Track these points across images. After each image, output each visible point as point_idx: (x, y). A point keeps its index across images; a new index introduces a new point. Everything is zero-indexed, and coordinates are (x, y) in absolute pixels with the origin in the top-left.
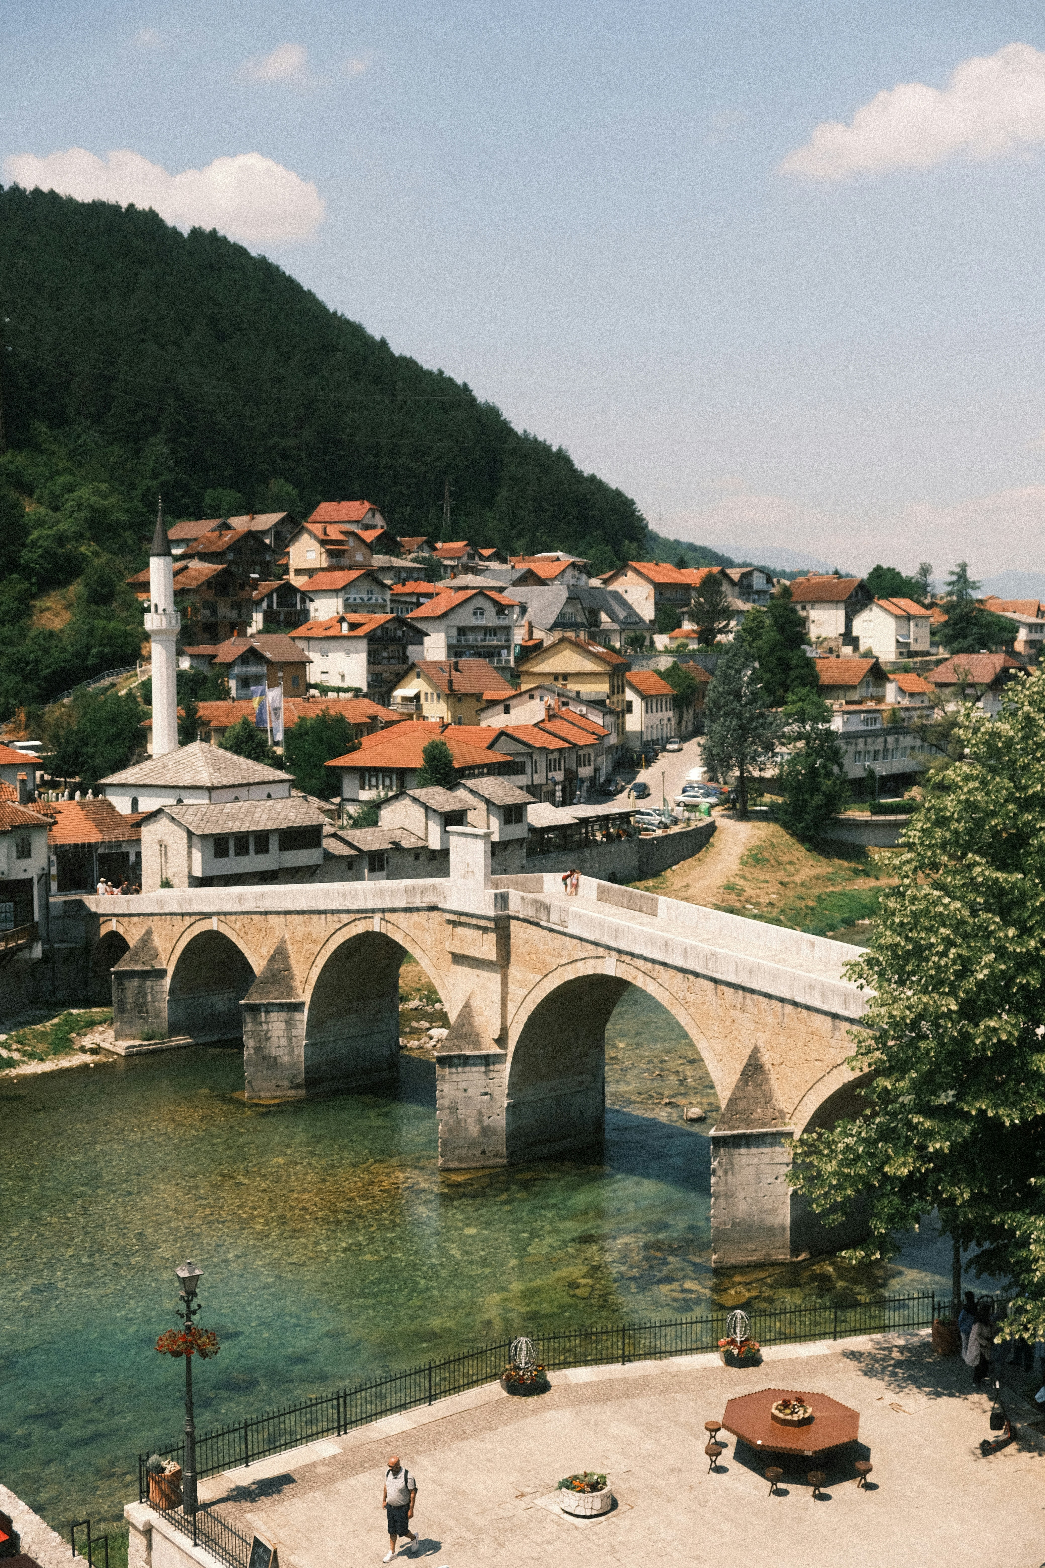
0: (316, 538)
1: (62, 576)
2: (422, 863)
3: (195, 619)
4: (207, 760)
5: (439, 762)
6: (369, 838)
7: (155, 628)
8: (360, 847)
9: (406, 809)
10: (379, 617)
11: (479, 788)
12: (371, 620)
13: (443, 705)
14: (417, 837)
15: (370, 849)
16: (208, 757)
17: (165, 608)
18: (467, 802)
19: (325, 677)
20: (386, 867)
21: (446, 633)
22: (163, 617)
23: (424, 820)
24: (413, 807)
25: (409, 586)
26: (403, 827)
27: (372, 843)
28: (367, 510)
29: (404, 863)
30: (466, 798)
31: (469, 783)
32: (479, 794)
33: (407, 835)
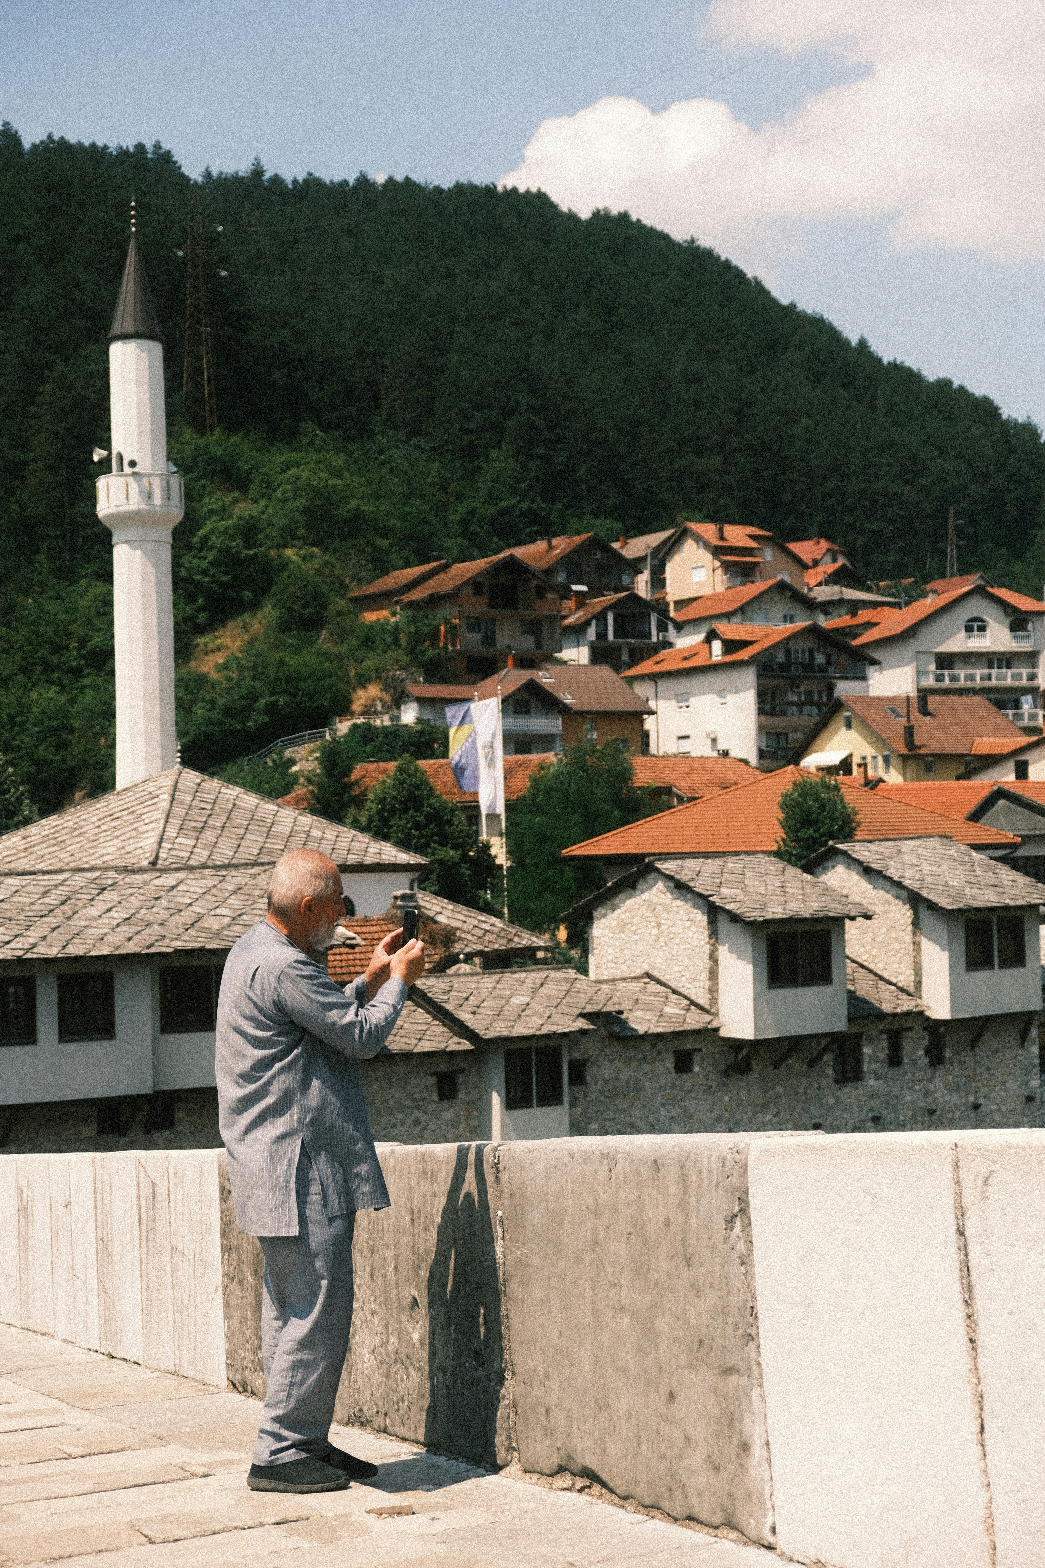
0: (707, 545)
1: (248, 595)
2: (700, 1080)
3: (450, 648)
4: (176, 809)
5: (817, 831)
6: (515, 1001)
7: (113, 510)
8: (472, 1027)
9: (659, 916)
10: (781, 630)
11: (892, 863)
12: (766, 636)
13: (894, 777)
14: (688, 1002)
15: (506, 1033)
16: (182, 802)
17: (136, 459)
18: (846, 896)
19: (684, 746)
20: (570, 1093)
21: (914, 664)
22: (131, 480)
23: (707, 949)
24: (675, 909)
25: (864, 615)
26: (650, 972)
27: (520, 1016)
28: (824, 551)
29: (637, 1081)
30: (850, 888)
31: (861, 851)
32: (890, 879)
33: (656, 994)
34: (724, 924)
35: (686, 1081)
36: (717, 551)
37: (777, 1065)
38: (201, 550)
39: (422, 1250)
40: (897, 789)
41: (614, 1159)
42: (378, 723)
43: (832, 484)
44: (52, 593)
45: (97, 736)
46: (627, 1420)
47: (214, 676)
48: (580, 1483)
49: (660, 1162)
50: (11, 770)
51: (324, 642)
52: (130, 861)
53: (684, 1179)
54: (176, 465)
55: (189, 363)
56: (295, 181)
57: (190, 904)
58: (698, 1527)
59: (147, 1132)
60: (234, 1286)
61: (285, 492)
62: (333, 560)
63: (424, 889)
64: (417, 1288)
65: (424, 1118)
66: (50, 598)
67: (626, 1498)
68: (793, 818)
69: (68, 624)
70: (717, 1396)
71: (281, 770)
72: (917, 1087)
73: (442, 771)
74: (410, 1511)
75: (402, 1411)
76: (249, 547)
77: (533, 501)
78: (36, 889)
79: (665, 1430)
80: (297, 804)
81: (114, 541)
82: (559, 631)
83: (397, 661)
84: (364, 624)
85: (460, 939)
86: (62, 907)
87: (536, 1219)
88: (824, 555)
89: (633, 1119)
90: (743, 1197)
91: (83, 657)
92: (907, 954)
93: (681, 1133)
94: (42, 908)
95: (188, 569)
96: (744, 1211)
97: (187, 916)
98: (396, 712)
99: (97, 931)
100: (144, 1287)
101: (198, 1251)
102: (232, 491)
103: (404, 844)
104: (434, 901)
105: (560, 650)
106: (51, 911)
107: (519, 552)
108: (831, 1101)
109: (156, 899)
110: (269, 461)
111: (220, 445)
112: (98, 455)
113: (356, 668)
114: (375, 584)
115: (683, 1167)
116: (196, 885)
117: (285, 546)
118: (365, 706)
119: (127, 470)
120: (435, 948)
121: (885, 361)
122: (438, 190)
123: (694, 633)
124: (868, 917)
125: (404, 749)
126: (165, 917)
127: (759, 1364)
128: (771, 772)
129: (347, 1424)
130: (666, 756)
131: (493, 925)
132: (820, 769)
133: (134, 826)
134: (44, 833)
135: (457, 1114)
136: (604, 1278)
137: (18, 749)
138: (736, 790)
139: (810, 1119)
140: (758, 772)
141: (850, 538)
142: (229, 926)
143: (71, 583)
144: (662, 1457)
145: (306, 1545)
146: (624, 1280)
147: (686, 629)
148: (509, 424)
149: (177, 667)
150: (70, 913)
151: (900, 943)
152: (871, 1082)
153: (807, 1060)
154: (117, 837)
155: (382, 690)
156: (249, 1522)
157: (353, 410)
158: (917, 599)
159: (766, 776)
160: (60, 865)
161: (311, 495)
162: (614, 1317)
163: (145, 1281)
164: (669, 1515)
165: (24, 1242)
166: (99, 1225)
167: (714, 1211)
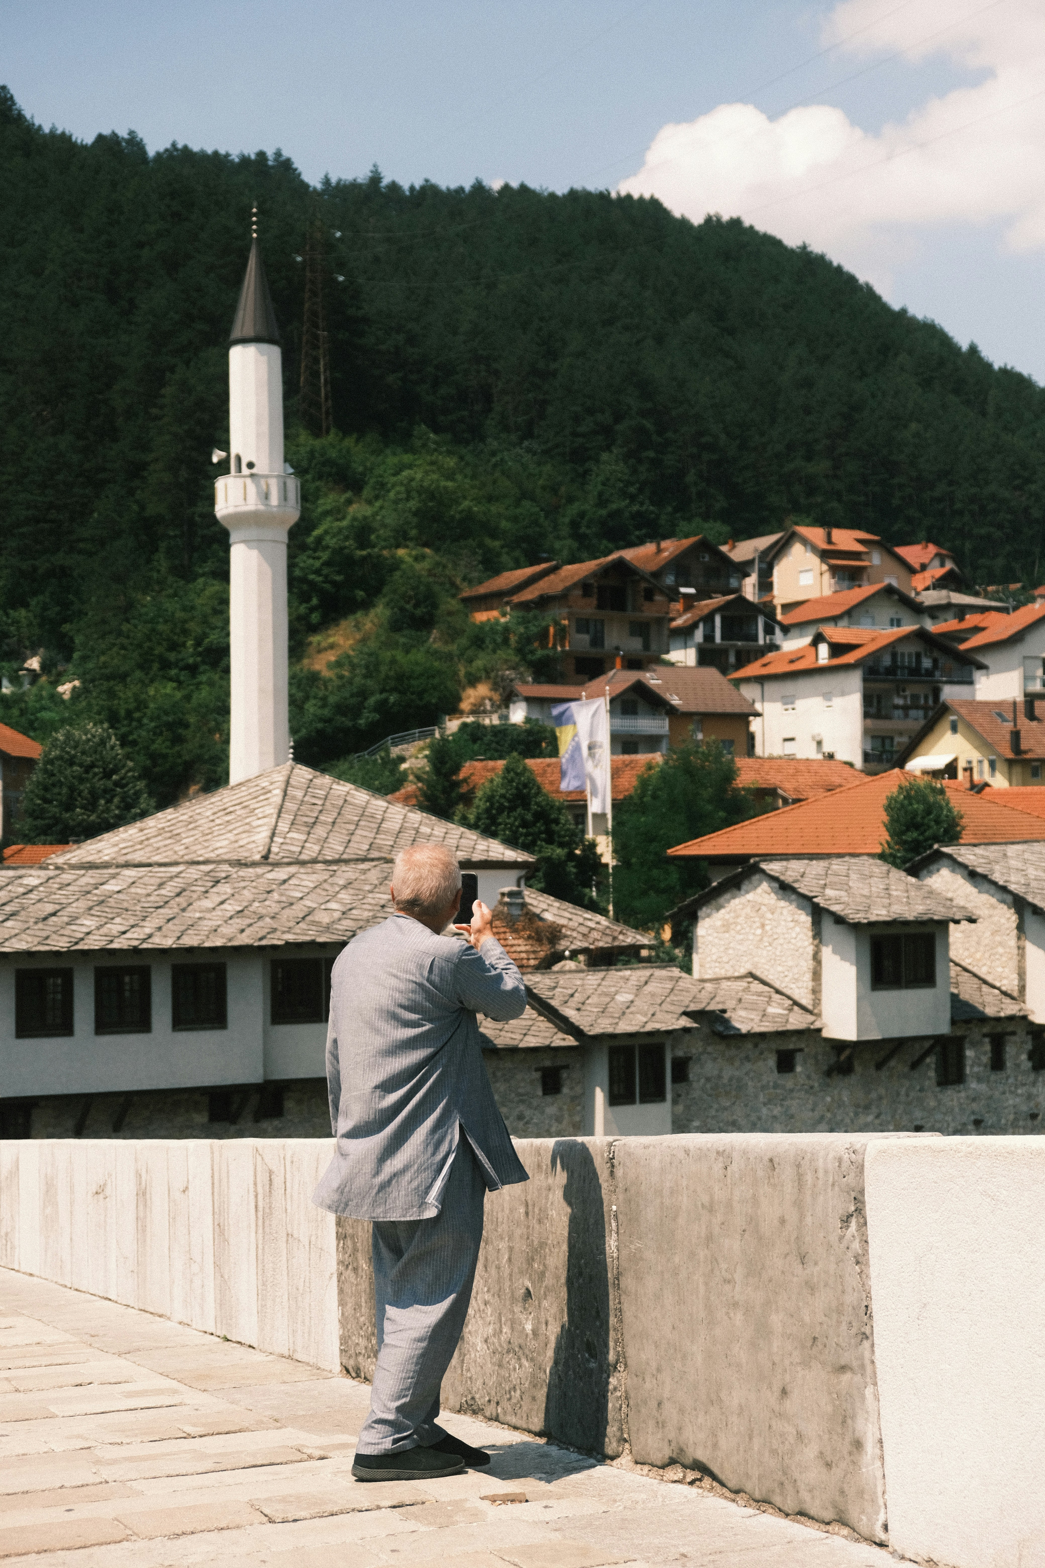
0: (814, 549)
1: (360, 594)
2: (802, 1080)
3: (559, 649)
4: (288, 805)
5: (922, 834)
6: (620, 998)
7: (231, 510)
8: (577, 1023)
9: (762, 917)
10: (891, 633)
11: (997, 867)
12: (873, 640)
13: (999, 782)
14: (791, 1002)
15: (610, 1030)
16: (294, 798)
17: (254, 460)
18: (951, 900)
19: (789, 749)
20: (673, 1090)
21: (1021, 670)
22: (249, 481)
23: (810, 950)
24: (779, 910)
25: (971, 620)
26: (754, 971)
27: (624, 1013)
28: (932, 556)
29: (739, 1080)
30: (954, 891)
31: (967, 855)
32: (995, 883)
33: (759, 994)
34: (828, 926)
35: (788, 1081)
36: (824, 555)
37: (879, 1066)
38: (315, 550)
39: (536, 1243)
40: (1001, 794)
41: (730, 1157)
42: (487, 722)
43: (941, 488)
44: (171, 591)
45: (211, 732)
46: (739, 1415)
47: (326, 673)
48: (691, 1475)
49: (776, 1160)
50: (130, 764)
51: (434, 642)
52: (242, 854)
53: (800, 1179)
54: (293, 467)
55: (306, 366)
56: (412, 188)
57: (301, 898)
58: (810, 1522)
59: (257, 1120)
60: (349, 1273)
61: (398, 493)
62: (444, 561)
63: (530, 886)
64: (530, 1279)
65: (528, 1113)
66: (169, 596)
67: (737, 1492)
68: (897, 821)
69: (185, 621)
70: (830, 1394)
71: (389, 767)
72: (1019, 1091)
73: (549, 770)
74: (523, 1498)
75: (514, 1401)
76: (362, 547)
77: (642, 504)
78: (153, 881)
79: (777, 1425)
80: (406, 800)
81: (232, 540)
82: (666, 632)
83: (506, 661)
84: (474, 624)
85: (566, 936)
86: (177, 899)
87: (650, 1214)
88: (932, 559)
89: (735, 1117)
90: (859, 1197)
91: (200, 654)
92: (1011, 959)
93: (783, 1132)
94: (158, 899)
95: (302, 569)
96: (859, 1211)
97: (298, 910)
98: (504, 711)
99: (210, 923)
100: (260, 1273)
101: (313, 1238)
102: (345, 491)
103: (511, 842)
104: (541, 898)
105: (667, 652)
106: (166, 902)
107: (629, 554)
108: (933, 1103)
109: (269, 892)
110: (384, 463)
111: (334, 447)
112: (217, 456)
113: (466, 667)
114: (486, 584)
115: (799, 1166)
116: (307, 879)
117: (398, 546)
118: (475, 705)
119: (245, 471)
120: (541, 944)
121: (996, 367)
122: (552, 196)
123: (801, 636)
124: (972, 921)
125: (512, 748)
126: (276, 910)
127: (873, 1362)
128: (876, 774)
129: (459, 1412)
130: (771, 758)
131: (598, 923)
132: (925, 772)
133: (247, 820)
134: (160, 826)
135: (561, 1109)
136: (718, 1273)
137: (134, 743)
138: (841, 792)
139: (911, 1121)
140: (863, 775)
141: (958, 543)
142: (340, 920)
143: (188, 582)
144: (774, 1452)
145: (423, 1529)
146: (738, 1276)
147: (794, 632)
148: (619, 427)
149: (291, 664)
150: (184, 905)
151: (1004, 947)
152: (974, 1085)
153: (909, 1063)
154: (230, 831)
155: (491, 690)
156: (366, 1505)
157: (466, 413)
158: (1024, 604)
159: (871, 778)
160: (175, 858)
161: (424, 496)
162: (727, 1313)
163: (260, 1266)
164: (780, 1510)
165: (142, 1225)
166: (216, 1210)
167: (830, 1210)
